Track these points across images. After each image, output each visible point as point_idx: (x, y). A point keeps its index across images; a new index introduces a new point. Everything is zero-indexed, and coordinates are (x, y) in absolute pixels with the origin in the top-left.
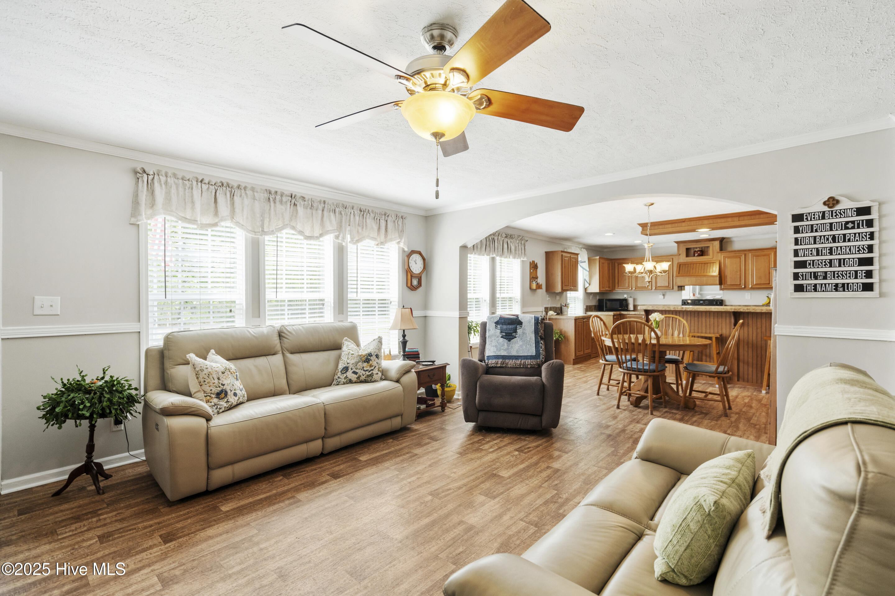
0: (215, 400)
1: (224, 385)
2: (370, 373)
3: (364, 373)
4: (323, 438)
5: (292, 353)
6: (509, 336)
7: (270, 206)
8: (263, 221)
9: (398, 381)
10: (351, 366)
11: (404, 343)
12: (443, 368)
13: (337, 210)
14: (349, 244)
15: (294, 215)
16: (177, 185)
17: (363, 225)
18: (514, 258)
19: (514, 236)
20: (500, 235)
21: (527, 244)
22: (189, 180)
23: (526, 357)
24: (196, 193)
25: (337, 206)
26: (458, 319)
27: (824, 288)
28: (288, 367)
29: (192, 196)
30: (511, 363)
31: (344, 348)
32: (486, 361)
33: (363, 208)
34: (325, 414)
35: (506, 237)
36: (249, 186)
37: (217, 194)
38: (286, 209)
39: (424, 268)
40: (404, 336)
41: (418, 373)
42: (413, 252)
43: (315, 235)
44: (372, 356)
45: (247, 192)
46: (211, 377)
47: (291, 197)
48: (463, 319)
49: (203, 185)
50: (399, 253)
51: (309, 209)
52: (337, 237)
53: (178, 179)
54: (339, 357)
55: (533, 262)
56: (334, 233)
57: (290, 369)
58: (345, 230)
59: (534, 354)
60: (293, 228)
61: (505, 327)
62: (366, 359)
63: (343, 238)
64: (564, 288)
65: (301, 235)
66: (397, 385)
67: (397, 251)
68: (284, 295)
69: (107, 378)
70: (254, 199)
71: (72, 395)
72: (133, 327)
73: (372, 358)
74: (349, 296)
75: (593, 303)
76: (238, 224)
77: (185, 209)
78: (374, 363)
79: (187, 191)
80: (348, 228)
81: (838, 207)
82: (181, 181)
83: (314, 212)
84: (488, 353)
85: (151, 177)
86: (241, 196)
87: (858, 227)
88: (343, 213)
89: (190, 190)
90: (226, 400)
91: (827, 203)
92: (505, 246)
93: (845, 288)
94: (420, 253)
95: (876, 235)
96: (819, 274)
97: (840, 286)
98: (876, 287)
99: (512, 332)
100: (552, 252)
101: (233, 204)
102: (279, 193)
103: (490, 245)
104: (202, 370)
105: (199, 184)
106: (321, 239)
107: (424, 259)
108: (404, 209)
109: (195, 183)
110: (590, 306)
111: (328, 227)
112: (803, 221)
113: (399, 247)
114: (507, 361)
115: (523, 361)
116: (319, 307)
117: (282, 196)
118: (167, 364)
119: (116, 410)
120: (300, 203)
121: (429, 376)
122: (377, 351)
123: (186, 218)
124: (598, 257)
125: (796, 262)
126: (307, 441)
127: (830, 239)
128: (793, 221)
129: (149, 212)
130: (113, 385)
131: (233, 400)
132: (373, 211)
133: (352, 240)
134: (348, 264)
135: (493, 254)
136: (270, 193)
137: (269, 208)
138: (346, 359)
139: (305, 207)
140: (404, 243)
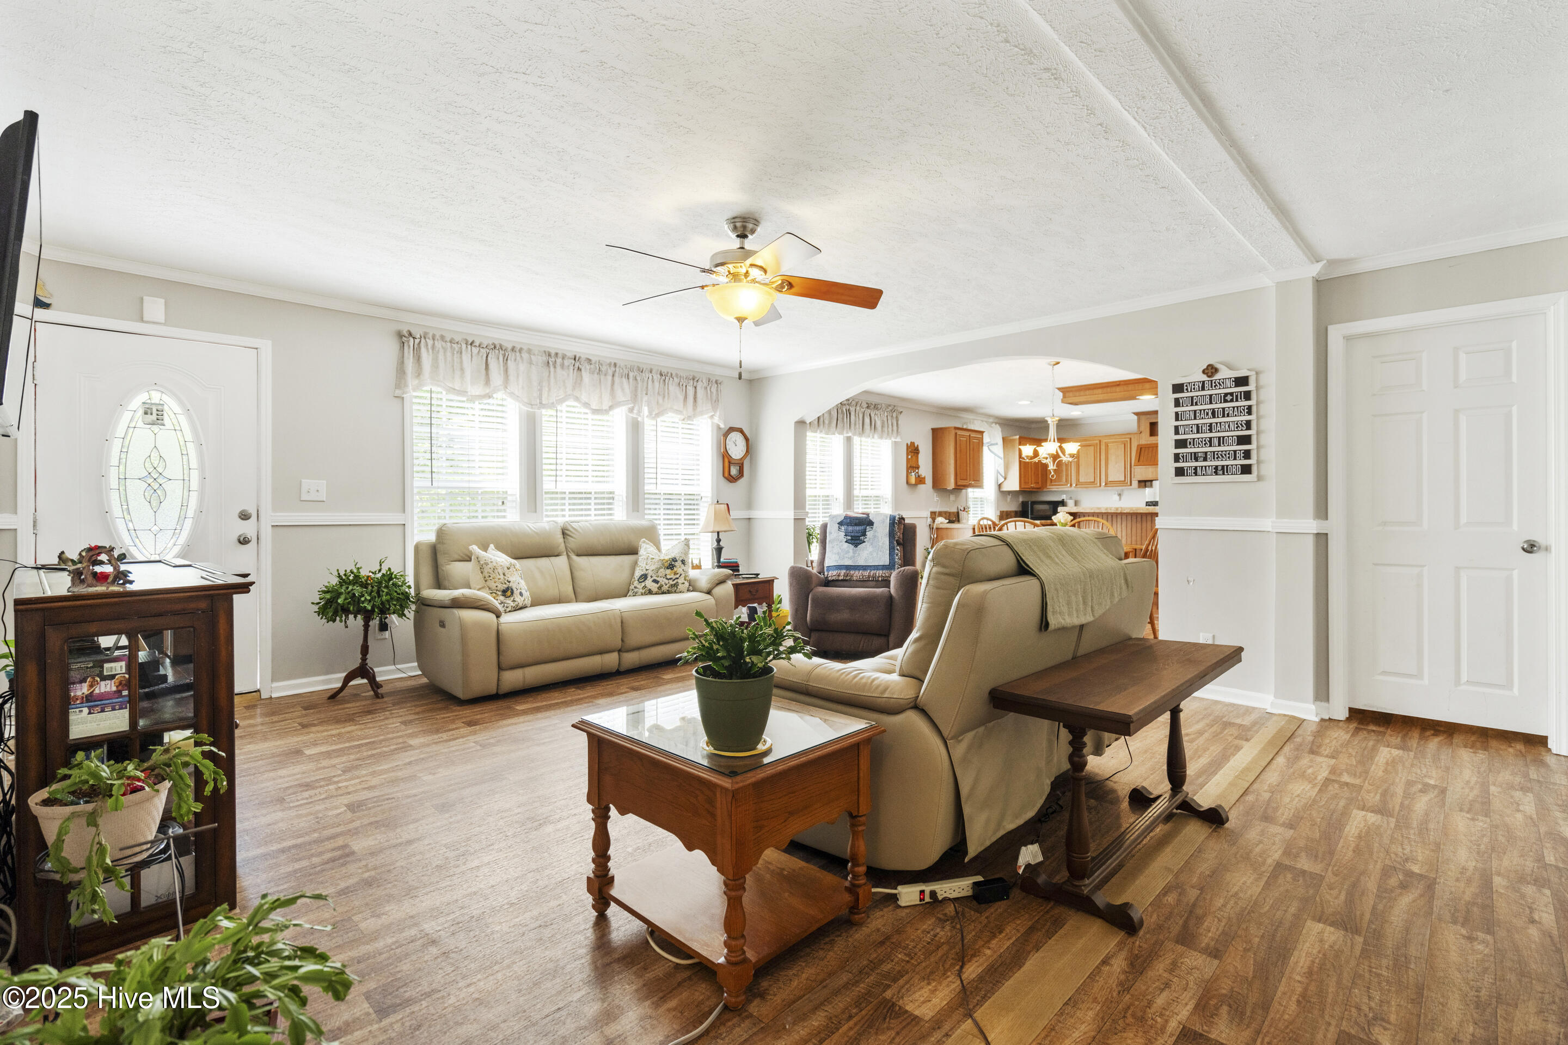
0: (502, 598)
1: (509, 582)
2: (674, 582)
3: (667, 581)
4: (620, 651)
5: (578, 555)
6: (856, 540)
7: (550, 372)
8: (540, 390)
9: (709, 592)
10: (650, 573)
11: (719, 550)
12: (769, 583)
13: (631, 374)
14: (646, 420)
15: (578, 383)
16: (445, 349)
17: (664, 394)
18: (881, 437)
19: (879, 406)
20: (858, 406)
21: (901, 417)
22: (457, 343)
23: (876, 567)
24: (466, 357)
25: (632, 369)
26: (793, 521)
27: (1204, 471)
28: (573, 570)
29: (461, 362)
30: (857, 575)
31: (642, 552)
32: (826, 573)
33: (664, 371)
34: (622, 622)
35: (868, 407)
36: (525, 348)
37: (489, 358)
38: (568, 375)
39: (747, 451)
40: (719, 541)
41: (736, 586)
42: (732, 429)
43: (604, 408)
44: (676, 561)
45: (523, 355)
46: (496, 571)
47: (575, 359)
48: (799, 521)
49: (473, 348)
50: (712, 431)
51: (596, 375)
52: (631, 410)
53: (446, 341)
54: (635, 563)
55: (913, 443)
56: (628, 404)
57: (577, 574)
58: (642, 401)
59: (887, 563)
60: (577, 399)
61: (850, 528)
62: (670, 565)
63: (639, 412)
64: (959, 483)
65: (587, 407)
66: (708, 597)
67: (710, 429)
68: (565, 486)
69: (384, 571)
70: (531, 363)
71: (350, 588)
72: (396, 518)
73: (676, 564)
74: (646, 488)
75: (1013, 507)
76: (512, 394)
77: (453, 378)
78: (679, 570)
79: (455, 355)
80: (645, 398)
81: (1217, 377)
82: (449, 344)
83: (602, 377)
84: (827, 564)
85: (417, 341)
86: (515, 360)
87: (1237, 400)
88: (638, 378)
89: (459, 354)
90: (512, 599)
91: (1206, 371)
92: (867, 420)
93: (1224, 470)
94: (741, 431)
95: (1254, 409)
96: (1200, 455)
97: (1220, 468)
98: (1254, 469)
99: (859, 534)
100: (941, 429)
101: (506, 371)
102: (560, 355)
103: (843, 419)
104: (487, 564)
105: (469, 347)
106: (611, 413)
107: (747, 439)
108: (718, 372)
109: (464, 346)
110: (1007, 512)
111: (620, 396)
112: (1183, 392)
113: (712, 423)
114: (852, 572)
115: (872, 572)
116: (608, 501)
117: (563, 358)
118: (441, 560)
119: (395, 605)
120: (585, 367)
121: (750, 591)
122: (683, 556)
123: (454, 389)
124: (1018, 437)
125: (1176, 441)
126: (601, 652)
127: (1210, 414)
128: (1174, 392)
129: (416, 382)
130: (391, 579)
131: (519, 600)
132: (677, 375)
133: (650, 412)
134: (645, 446)
135: (847, 433)
136: (550, 355)
137: (547, 374)
138: (644, 565)
139: (592, 372)
140: (719, 417)
